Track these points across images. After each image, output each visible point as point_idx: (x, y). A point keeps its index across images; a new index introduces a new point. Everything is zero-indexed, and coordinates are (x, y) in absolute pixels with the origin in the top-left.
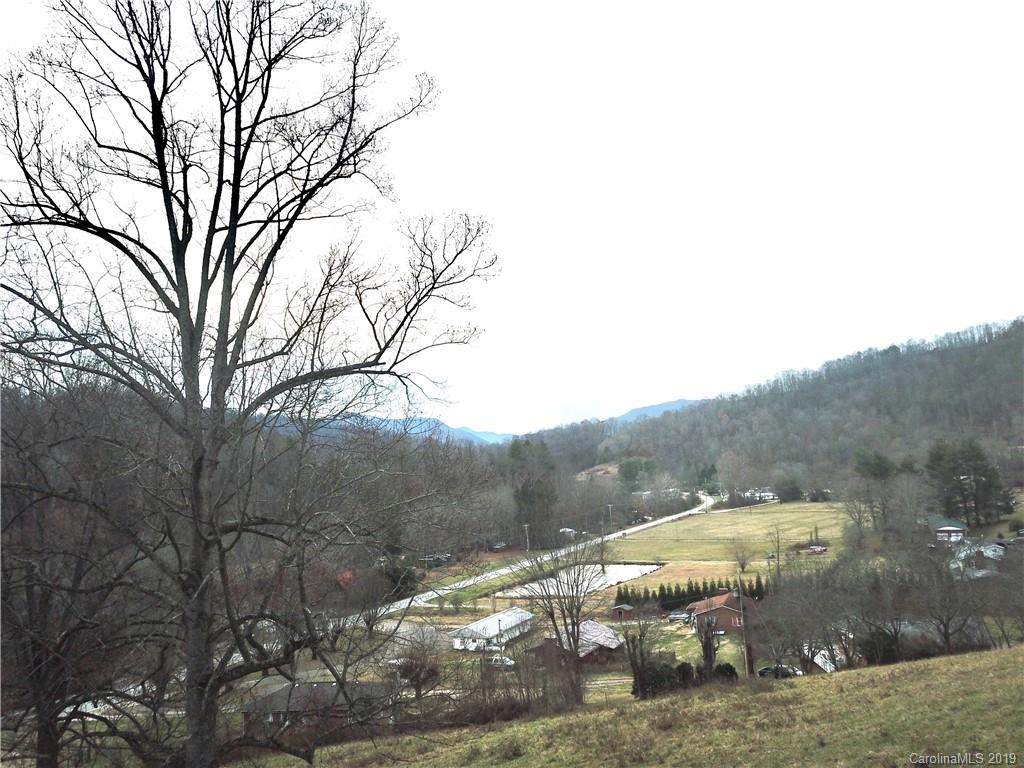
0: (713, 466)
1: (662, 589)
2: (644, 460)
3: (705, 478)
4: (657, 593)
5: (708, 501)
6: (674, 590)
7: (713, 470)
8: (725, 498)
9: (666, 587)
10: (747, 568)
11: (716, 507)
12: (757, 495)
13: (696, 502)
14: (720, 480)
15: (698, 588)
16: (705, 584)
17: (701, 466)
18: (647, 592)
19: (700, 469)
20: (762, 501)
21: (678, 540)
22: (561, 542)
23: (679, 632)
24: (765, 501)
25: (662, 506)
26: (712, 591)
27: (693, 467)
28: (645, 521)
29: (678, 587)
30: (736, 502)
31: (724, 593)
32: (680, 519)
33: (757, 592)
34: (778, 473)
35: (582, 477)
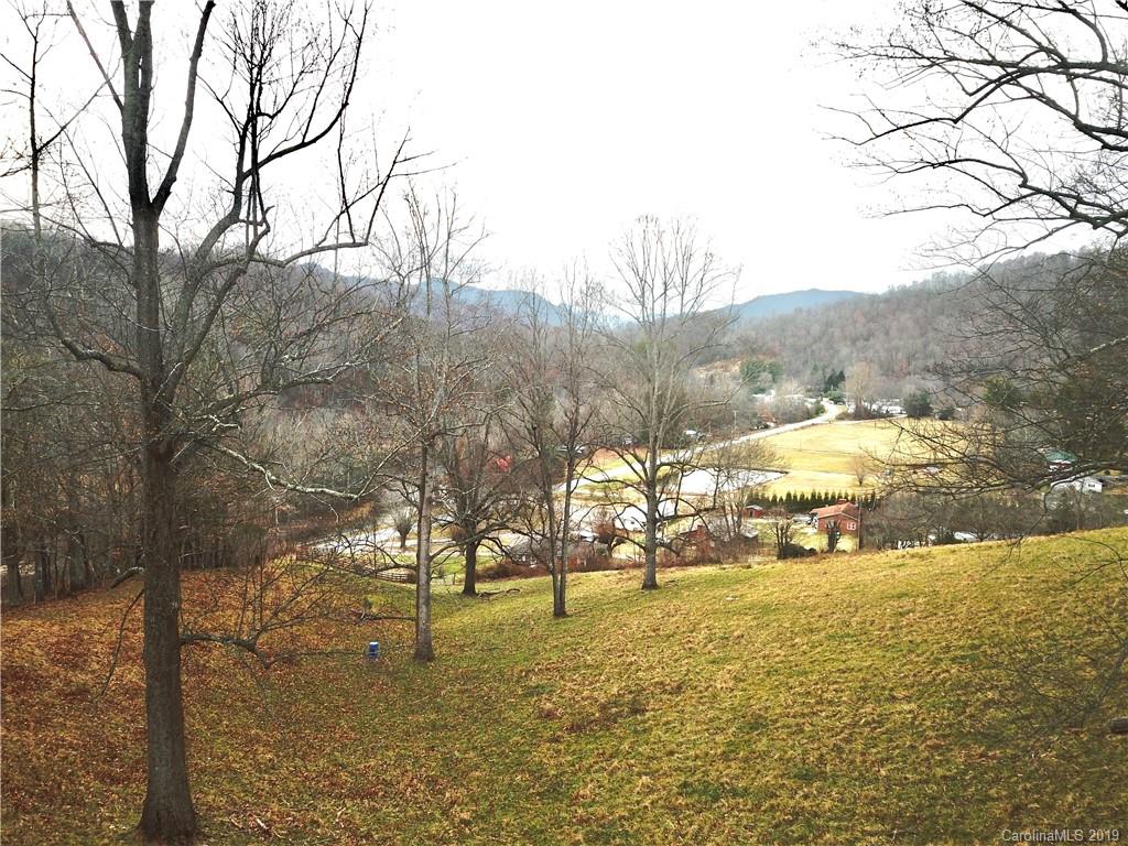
0: (842, 373)
1: (789, 495)
2: (768, 361)
3: (832, 384)
4: (784, 498)
5: (832, 410)
6: (798, 498)
7: (842, 377)
8: (851, 409)
9: (792, 494)
10: (864, 482)
11: (841, 418)
12: (885, 408)
13: (819, 411)
14: (848, 388)
15: (820, 497)
16: (826, 494)
17: (829, 373)
18: (775, 497)
19: (828, 376)
20: (888, 415)
21: (800, 450)
22: (687, 444)
23: (802, 531)
24: (892, 415)
25: (786, 414)
26: (833, 501)
27: (820, 372)
28: (767, 427)
29: (803, 496)
30: (862, 415)
31: (843, 502)
32: (802, 428)
33: (870, 504)
34: (910, 387)
35: (701, 374)
